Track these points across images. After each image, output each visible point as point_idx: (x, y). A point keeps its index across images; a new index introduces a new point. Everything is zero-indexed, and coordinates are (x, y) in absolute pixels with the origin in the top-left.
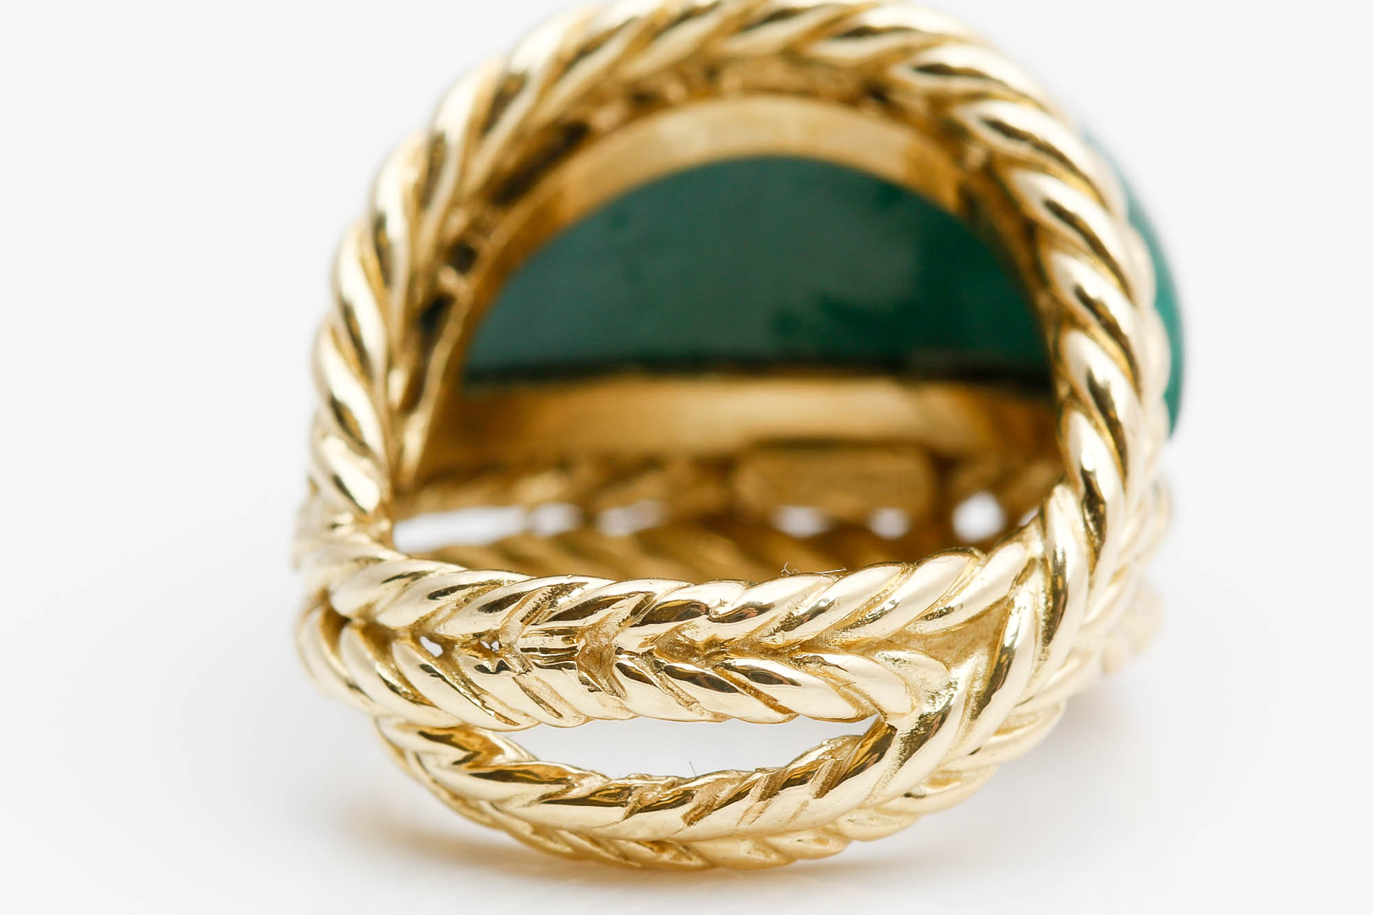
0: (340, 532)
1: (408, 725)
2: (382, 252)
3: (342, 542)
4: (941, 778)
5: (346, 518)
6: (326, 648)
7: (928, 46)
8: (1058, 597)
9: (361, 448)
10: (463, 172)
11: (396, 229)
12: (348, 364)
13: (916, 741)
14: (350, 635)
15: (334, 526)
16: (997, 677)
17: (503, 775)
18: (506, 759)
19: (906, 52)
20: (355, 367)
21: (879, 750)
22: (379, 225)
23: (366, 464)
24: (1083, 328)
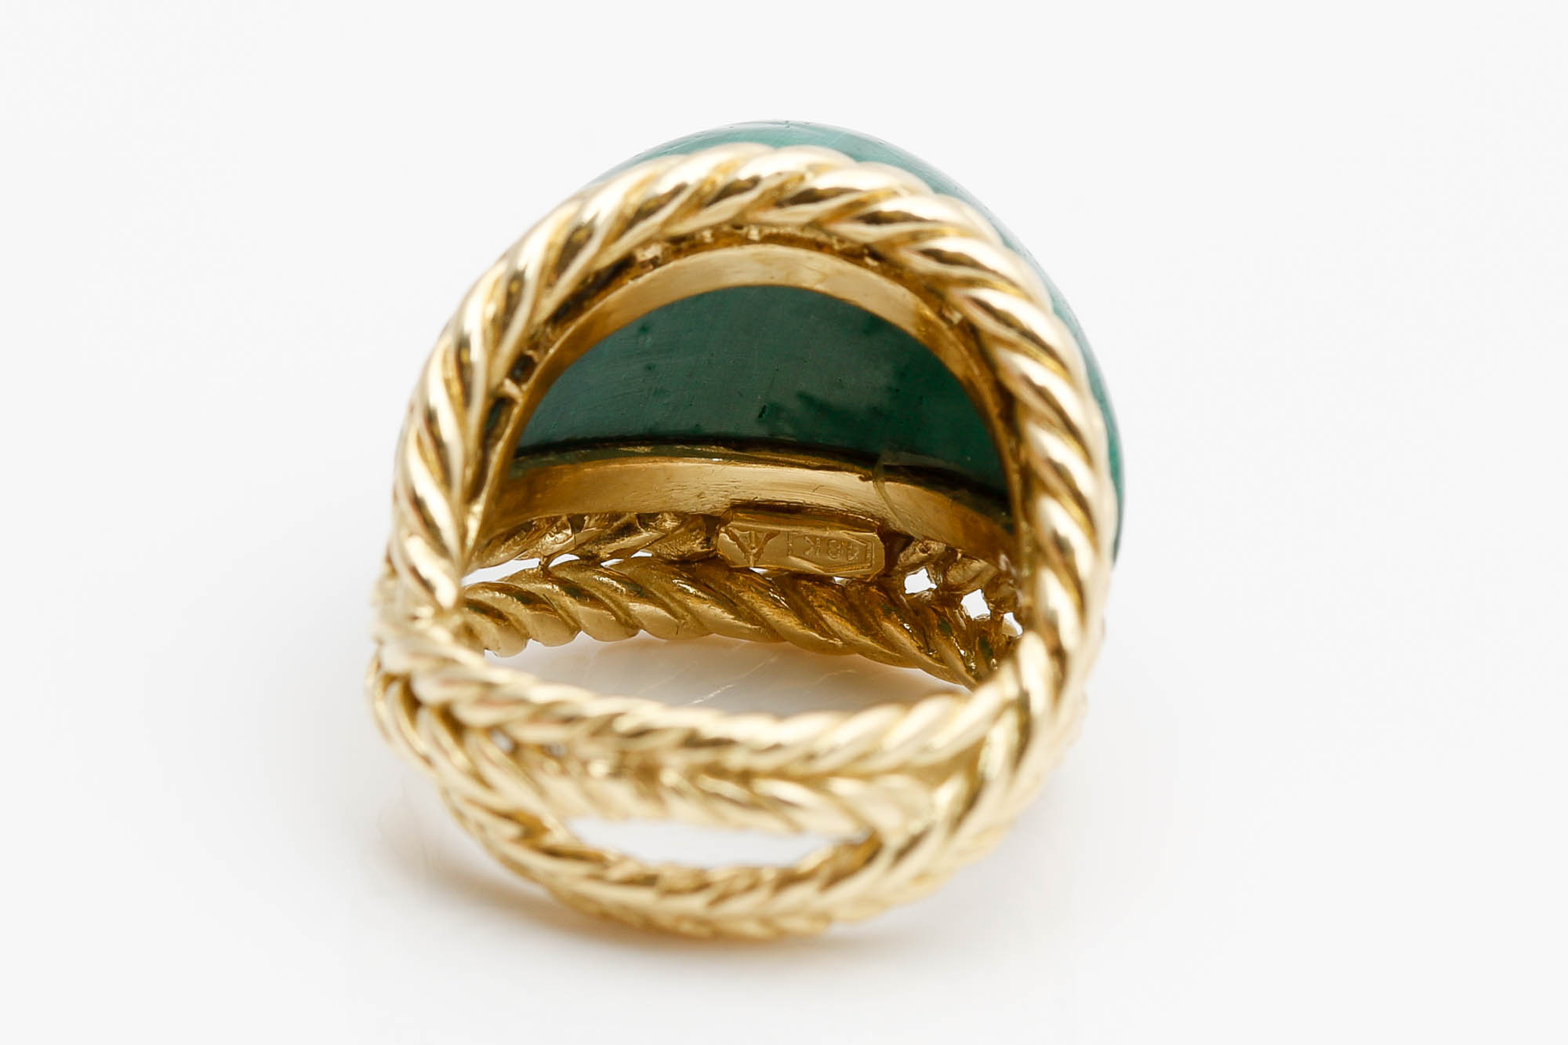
0: (420, 625)
1: (473, 802)
2: (463, 368)
3: (421, 635)
4: (921, 877)
5: (426, 611)
6: (405, 722)
7: (933, 235)
8: (1026, 731)
9: (442, 550)
10: (535, 308)
11: (477, 354)
12: (432, 472)
13: (902, 853)
14: (426, 717)
15: (415, 618)
16: (972, 800)
17: (553, 853)
18: (557, 837)
19: (915, 237)
20: (439, 475)
21: (870, 860)
22: (463, 345)
23: (443, 563)
24: (1054, 495)
